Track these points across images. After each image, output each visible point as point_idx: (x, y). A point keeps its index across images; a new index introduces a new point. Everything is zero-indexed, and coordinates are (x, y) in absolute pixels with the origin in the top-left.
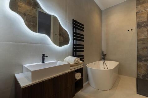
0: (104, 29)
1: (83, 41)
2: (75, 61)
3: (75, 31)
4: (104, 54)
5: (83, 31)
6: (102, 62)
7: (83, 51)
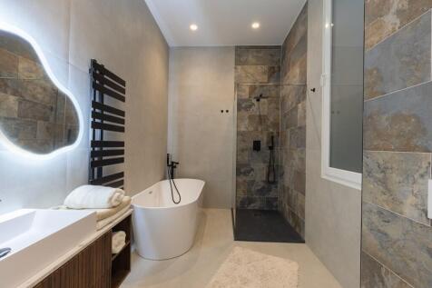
0: (173, 99)
1: (122, 130)
2: (110, 199)
3: (97, 100)
4: (173, 163)
5: (123, 99)
6: (166, 183)
7: (122, 160)
